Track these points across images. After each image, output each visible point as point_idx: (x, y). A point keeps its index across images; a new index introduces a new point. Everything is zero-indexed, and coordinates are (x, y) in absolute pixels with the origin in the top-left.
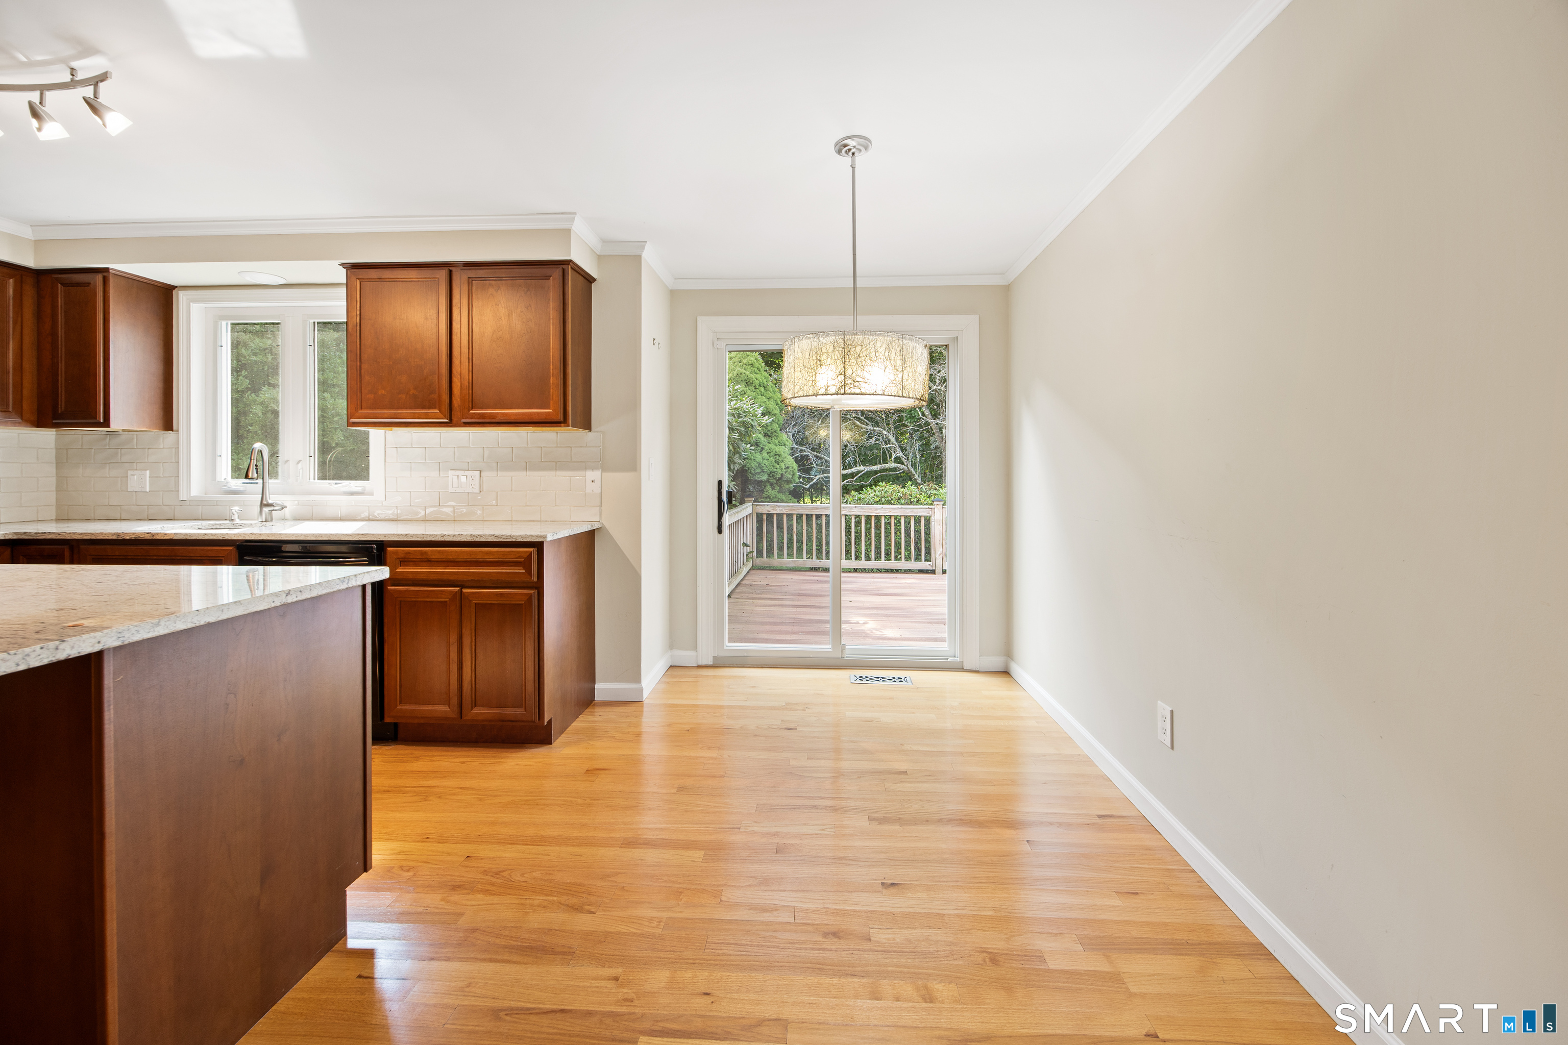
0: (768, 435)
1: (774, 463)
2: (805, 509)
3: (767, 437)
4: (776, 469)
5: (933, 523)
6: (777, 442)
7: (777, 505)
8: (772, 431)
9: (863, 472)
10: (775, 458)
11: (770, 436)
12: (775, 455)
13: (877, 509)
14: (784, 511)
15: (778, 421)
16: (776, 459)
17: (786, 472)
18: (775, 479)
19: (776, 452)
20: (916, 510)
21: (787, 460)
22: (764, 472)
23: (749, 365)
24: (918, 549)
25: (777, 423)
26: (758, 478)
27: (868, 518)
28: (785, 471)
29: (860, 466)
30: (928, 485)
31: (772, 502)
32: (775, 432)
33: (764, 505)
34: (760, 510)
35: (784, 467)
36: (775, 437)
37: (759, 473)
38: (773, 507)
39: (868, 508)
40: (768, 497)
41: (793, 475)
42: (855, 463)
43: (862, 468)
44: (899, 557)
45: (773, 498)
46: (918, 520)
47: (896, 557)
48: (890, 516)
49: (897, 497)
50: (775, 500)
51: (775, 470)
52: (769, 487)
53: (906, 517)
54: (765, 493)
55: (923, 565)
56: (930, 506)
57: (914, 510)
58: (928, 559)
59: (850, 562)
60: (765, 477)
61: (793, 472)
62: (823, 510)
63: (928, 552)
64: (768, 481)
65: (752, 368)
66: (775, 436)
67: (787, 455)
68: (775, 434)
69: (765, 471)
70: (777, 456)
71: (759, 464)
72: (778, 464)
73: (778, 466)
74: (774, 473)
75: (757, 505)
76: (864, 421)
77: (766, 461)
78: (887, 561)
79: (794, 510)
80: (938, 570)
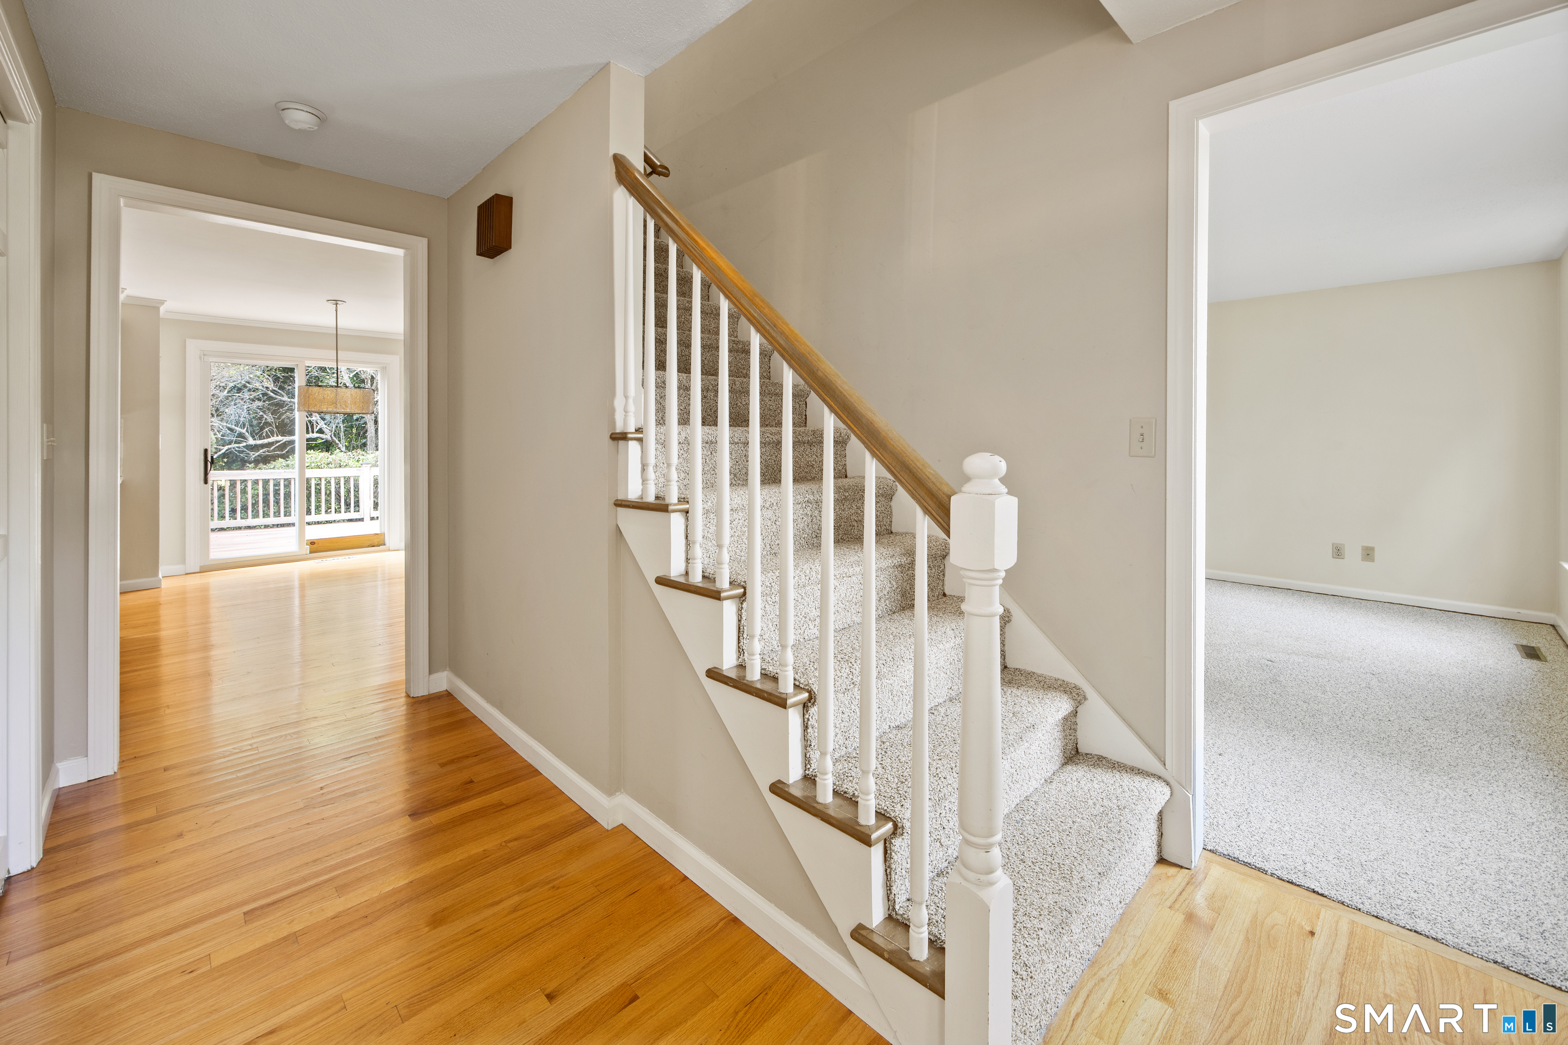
5: (362, 481)
9: (281, 442)
20: (345, 472)
29: (277, 436)
30: (357, 452)
42: (272, 433)
43: (280, 438)
46: (347, 480)
48: (320, 479)
49: (326, 462)
53: (335, 478)
55: (352, 515)
56: (359, 469)
57: (343, 472)
63: (357, 504)
76: (278, 392)
80: (367, 519)
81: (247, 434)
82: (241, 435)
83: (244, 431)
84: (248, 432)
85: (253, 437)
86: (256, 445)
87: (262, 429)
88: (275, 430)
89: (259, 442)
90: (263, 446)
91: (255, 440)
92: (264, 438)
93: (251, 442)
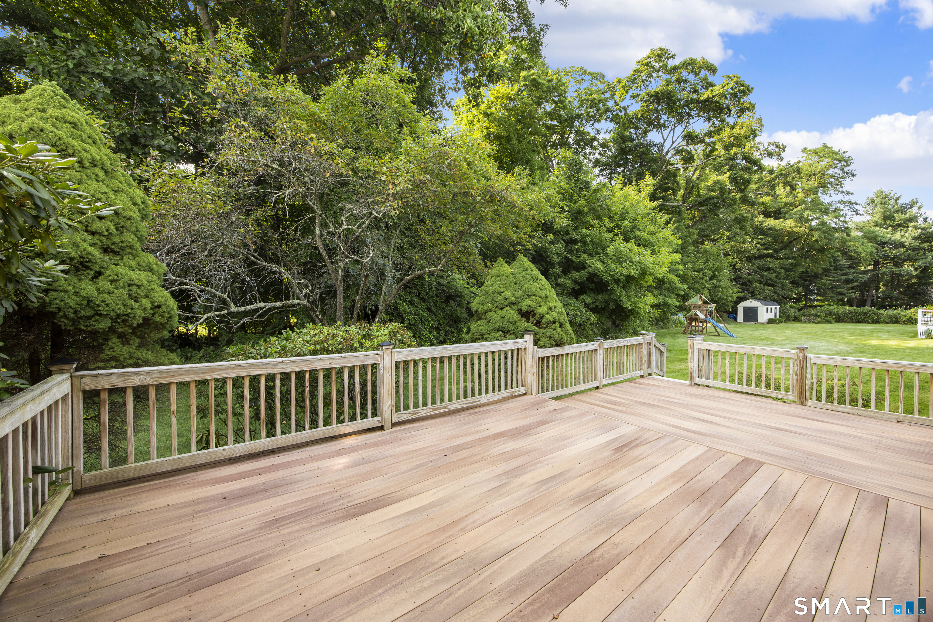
0: (113, 251)
1: (127, 299)
2: (196, 373)
3: (111, 254)
4: (132, 309)
5: (382, 371)
6: (133, 263)
7: (133, 372)
8: (124, 245)
10: (129, 290)
11: (118, 253)
12: (130, 285)
13: (312, 361)
14: (149, 381)
15: (138, 231)
16: (131, 293)
17: (153, 314)
18: (130, 326)
19: (130, 280)
20: (363, 358)
21: (156, 295)
22: (101, 315)
23: (66, 122)
24: (364, 406)
25: (135, 235)
26: (87, 326)
27: (300, 375)
28: (151, 312)
29: (260, 302)
31: (124, 367)
32: (131, 247)
33: (102, 375)
34: (90, 384)
35: (149, 306)
36: (131, 257)
37: (89, 318)
38: (124, 376)
39: (302, 361)
40: (115, 359)
41: (170, 317)
43: (262, 304)
44: (342, 417)
45: (125, 358)
46: (363, 369)
47: (338, 418)
50: (129, 361)
51: (129, 311)
52: (114, 342)
54: (107, 352)
55: (371, 422)
57: (361, 358)
58: (375, 414)
59: (274, 440)
60: (104, 325)
61: (169, 313)
62: (229, 371)
63: (375, 406)
64: (112, 329)
65: (72, 130)
66: (130, 253)
67: (156, 286)
68: (130, 250)
69: (105, 313)
70: (134, 288)
71: (89, 301)
72: (136, 301)
73: (136, 305)
74: (126, 317)
75: (82, 377)
77: (107, 296)
78: (327, 427)
79: (172, 376)
80: (387, 425)
81: (228, 299)
82: (224, 302)
83: (225, 296)
84: (229, 297)
85: (235, 304)
86: (239, 313)
87: (244, 293)
88: (258, 295)
89: (242, 309)
90: (246, 314)
91: (237, 306)
92: (247, 305)
93: (233, 309)
